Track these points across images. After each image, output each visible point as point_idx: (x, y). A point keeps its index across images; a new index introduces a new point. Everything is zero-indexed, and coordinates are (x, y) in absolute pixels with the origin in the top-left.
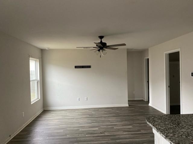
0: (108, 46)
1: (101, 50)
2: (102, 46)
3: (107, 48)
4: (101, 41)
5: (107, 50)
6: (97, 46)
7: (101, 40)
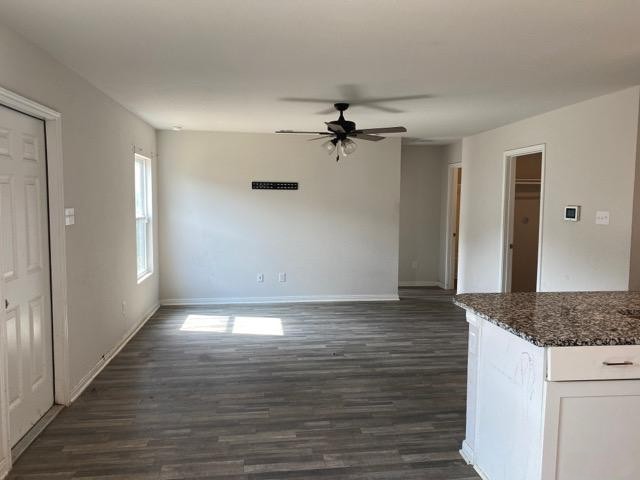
0: (360, 132)
1: (340, 142)
2: (343, 131)
3: (355, 136)
4: (342, 117)
5: (356, 143)
6: (329, 129)
7: (342, 114)
